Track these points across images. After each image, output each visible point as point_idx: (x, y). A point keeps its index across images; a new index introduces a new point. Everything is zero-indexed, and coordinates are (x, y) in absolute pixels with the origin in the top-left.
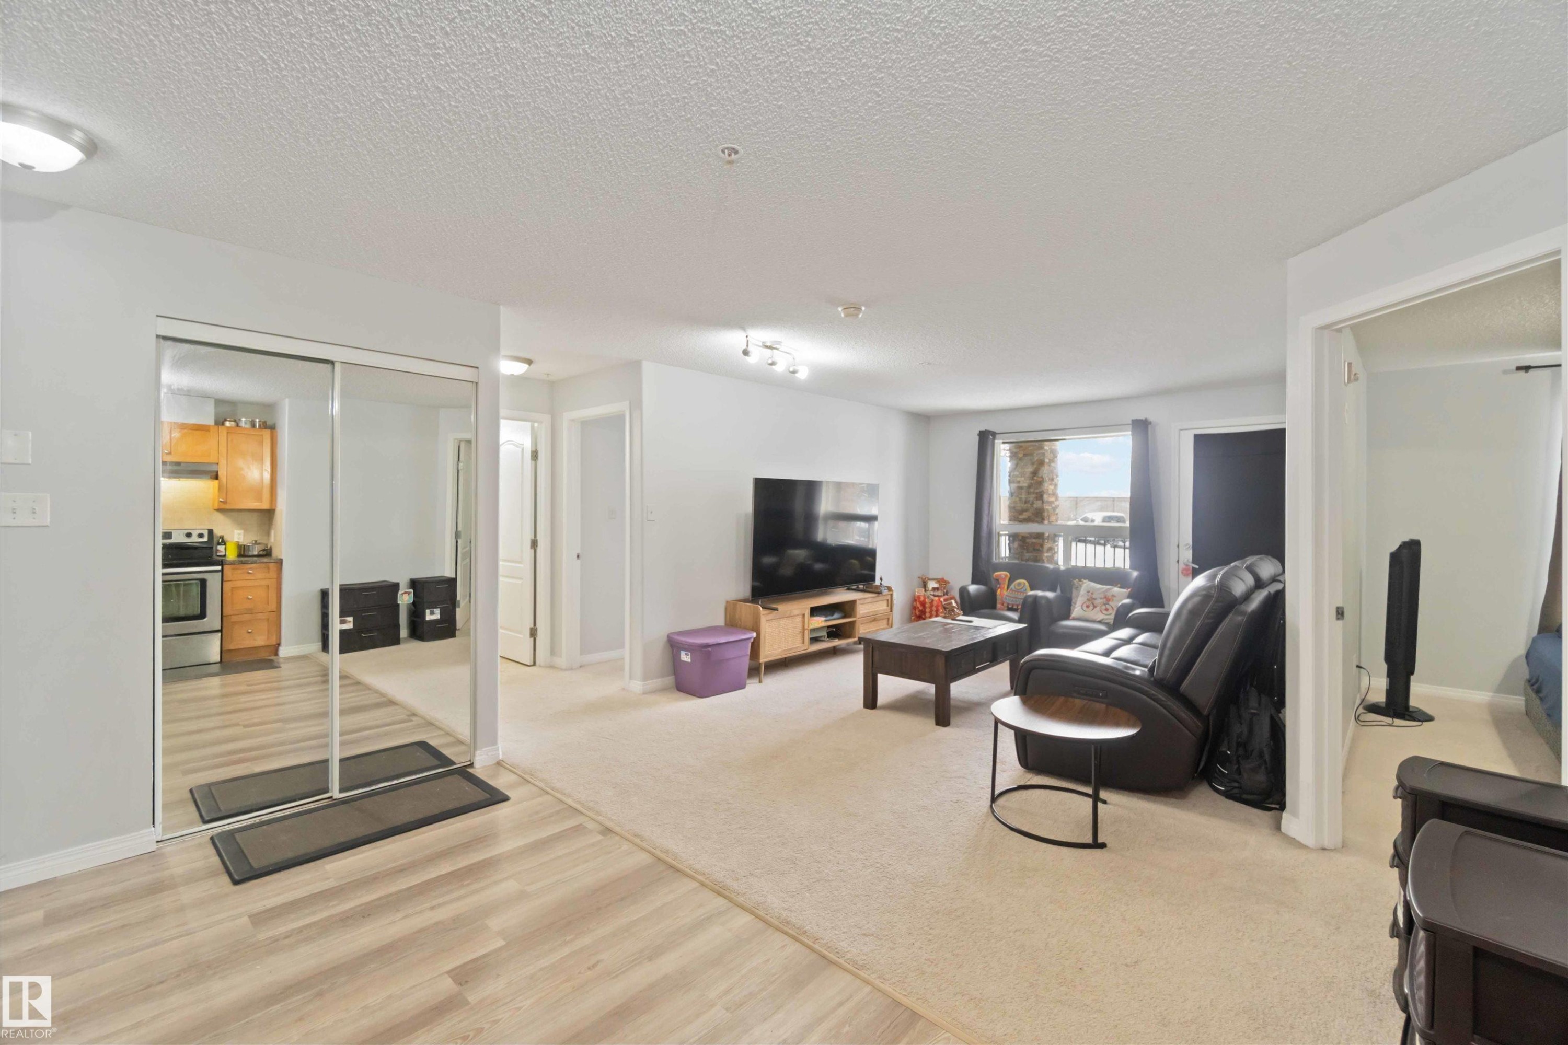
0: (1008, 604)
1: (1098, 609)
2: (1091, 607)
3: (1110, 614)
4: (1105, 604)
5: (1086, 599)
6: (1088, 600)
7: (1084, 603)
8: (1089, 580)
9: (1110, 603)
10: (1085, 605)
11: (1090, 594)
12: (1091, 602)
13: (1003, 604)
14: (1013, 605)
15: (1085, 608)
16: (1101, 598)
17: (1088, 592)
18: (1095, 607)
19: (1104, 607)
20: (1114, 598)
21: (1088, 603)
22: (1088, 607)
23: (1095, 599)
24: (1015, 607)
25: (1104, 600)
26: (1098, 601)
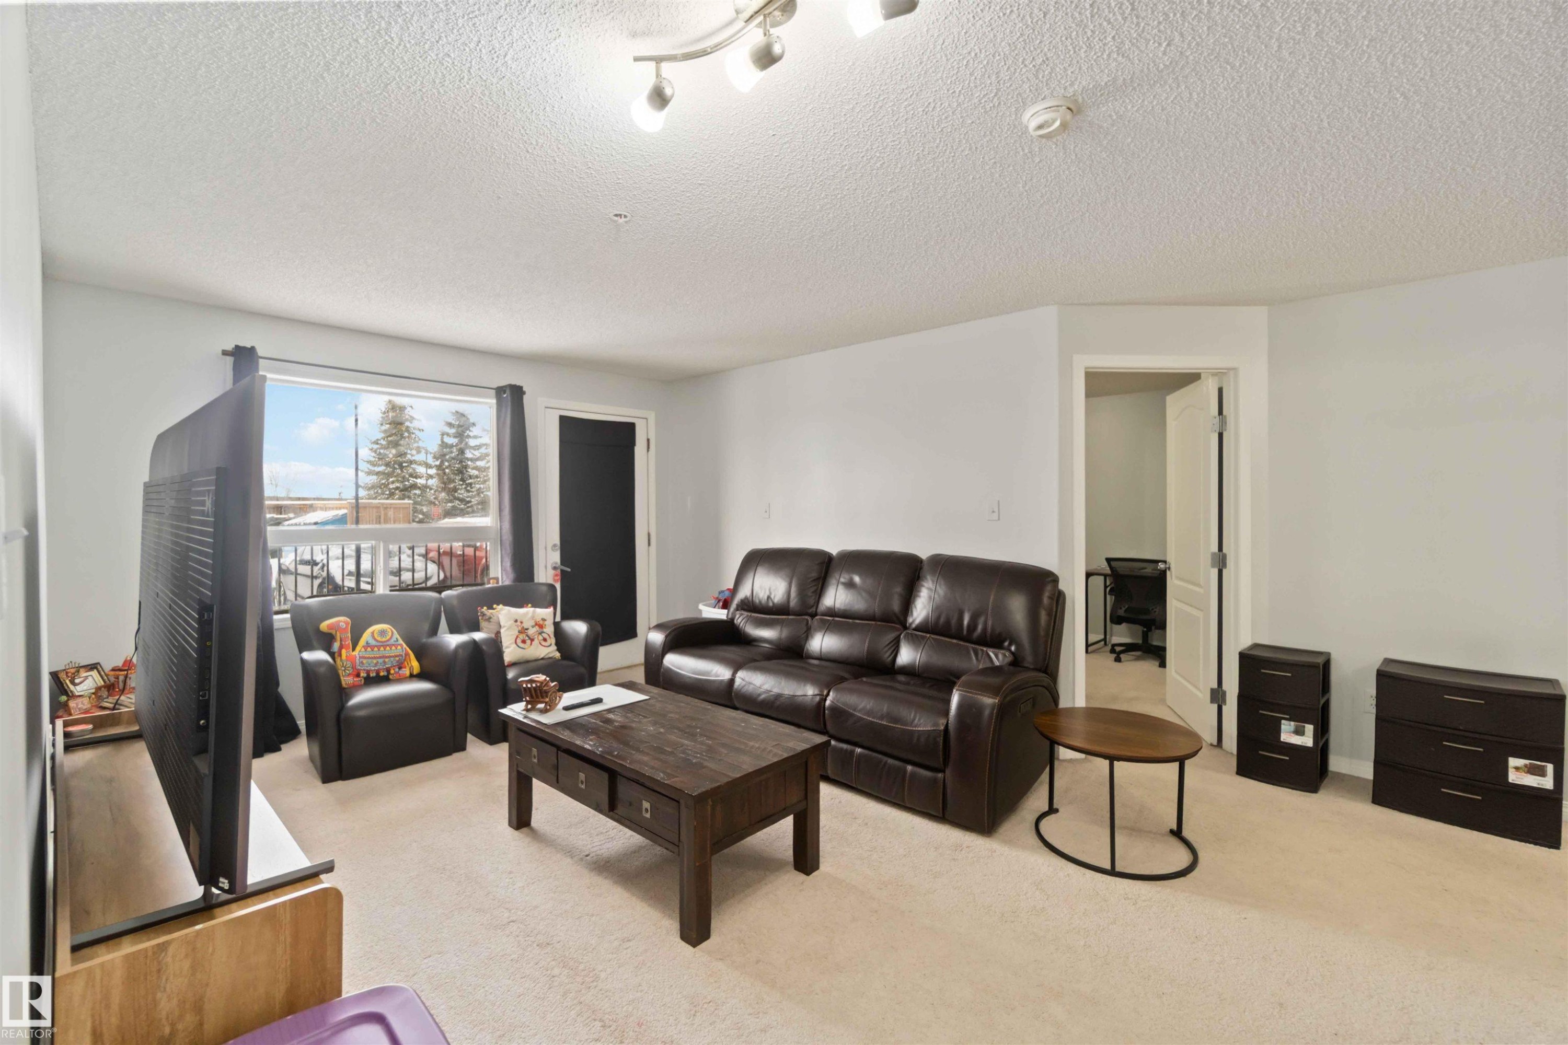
0: (368, 672)
1: (536, 642)
2: (528, 642)
3: (551, 645)
4: (540, 634)
5: (517, 633)
6: (520, 632)
7: (517, 637)
8: (505, 605)
9: (545, 630)
10: (519, 641)
11: (519, 623)
12: (524, 637)
13: (358, 675)
14: (378, 672)
15: (522, 645)
16: (533, 627)
17: (516, 621)
18: (532, 640)
19: (541, 638)
20: (546, 623)
21: (522, 637)
22: (524, 642)
23: (527, 629)
24: (382, 674)
25: (537, 627)
26: (532, 631)
